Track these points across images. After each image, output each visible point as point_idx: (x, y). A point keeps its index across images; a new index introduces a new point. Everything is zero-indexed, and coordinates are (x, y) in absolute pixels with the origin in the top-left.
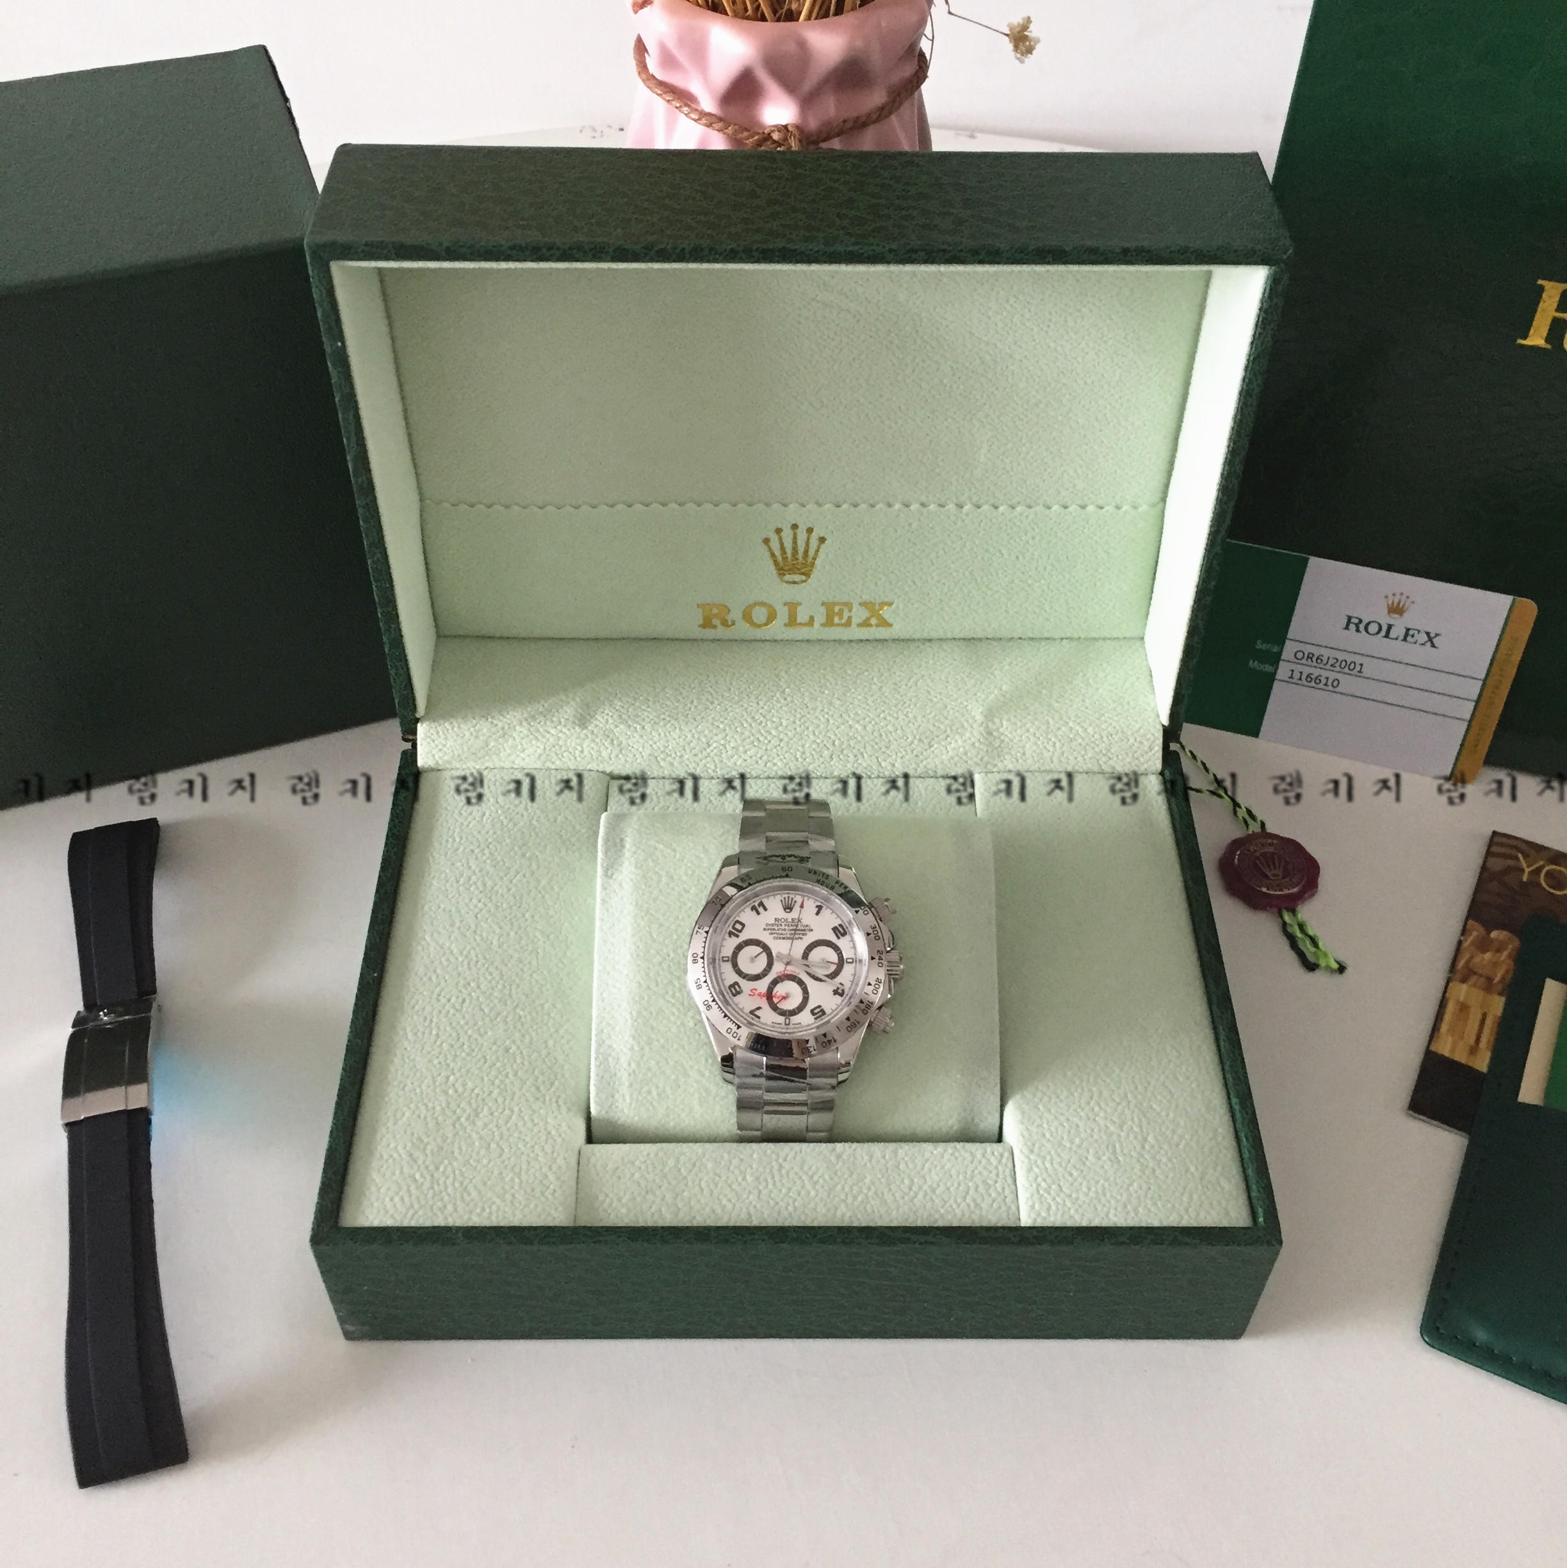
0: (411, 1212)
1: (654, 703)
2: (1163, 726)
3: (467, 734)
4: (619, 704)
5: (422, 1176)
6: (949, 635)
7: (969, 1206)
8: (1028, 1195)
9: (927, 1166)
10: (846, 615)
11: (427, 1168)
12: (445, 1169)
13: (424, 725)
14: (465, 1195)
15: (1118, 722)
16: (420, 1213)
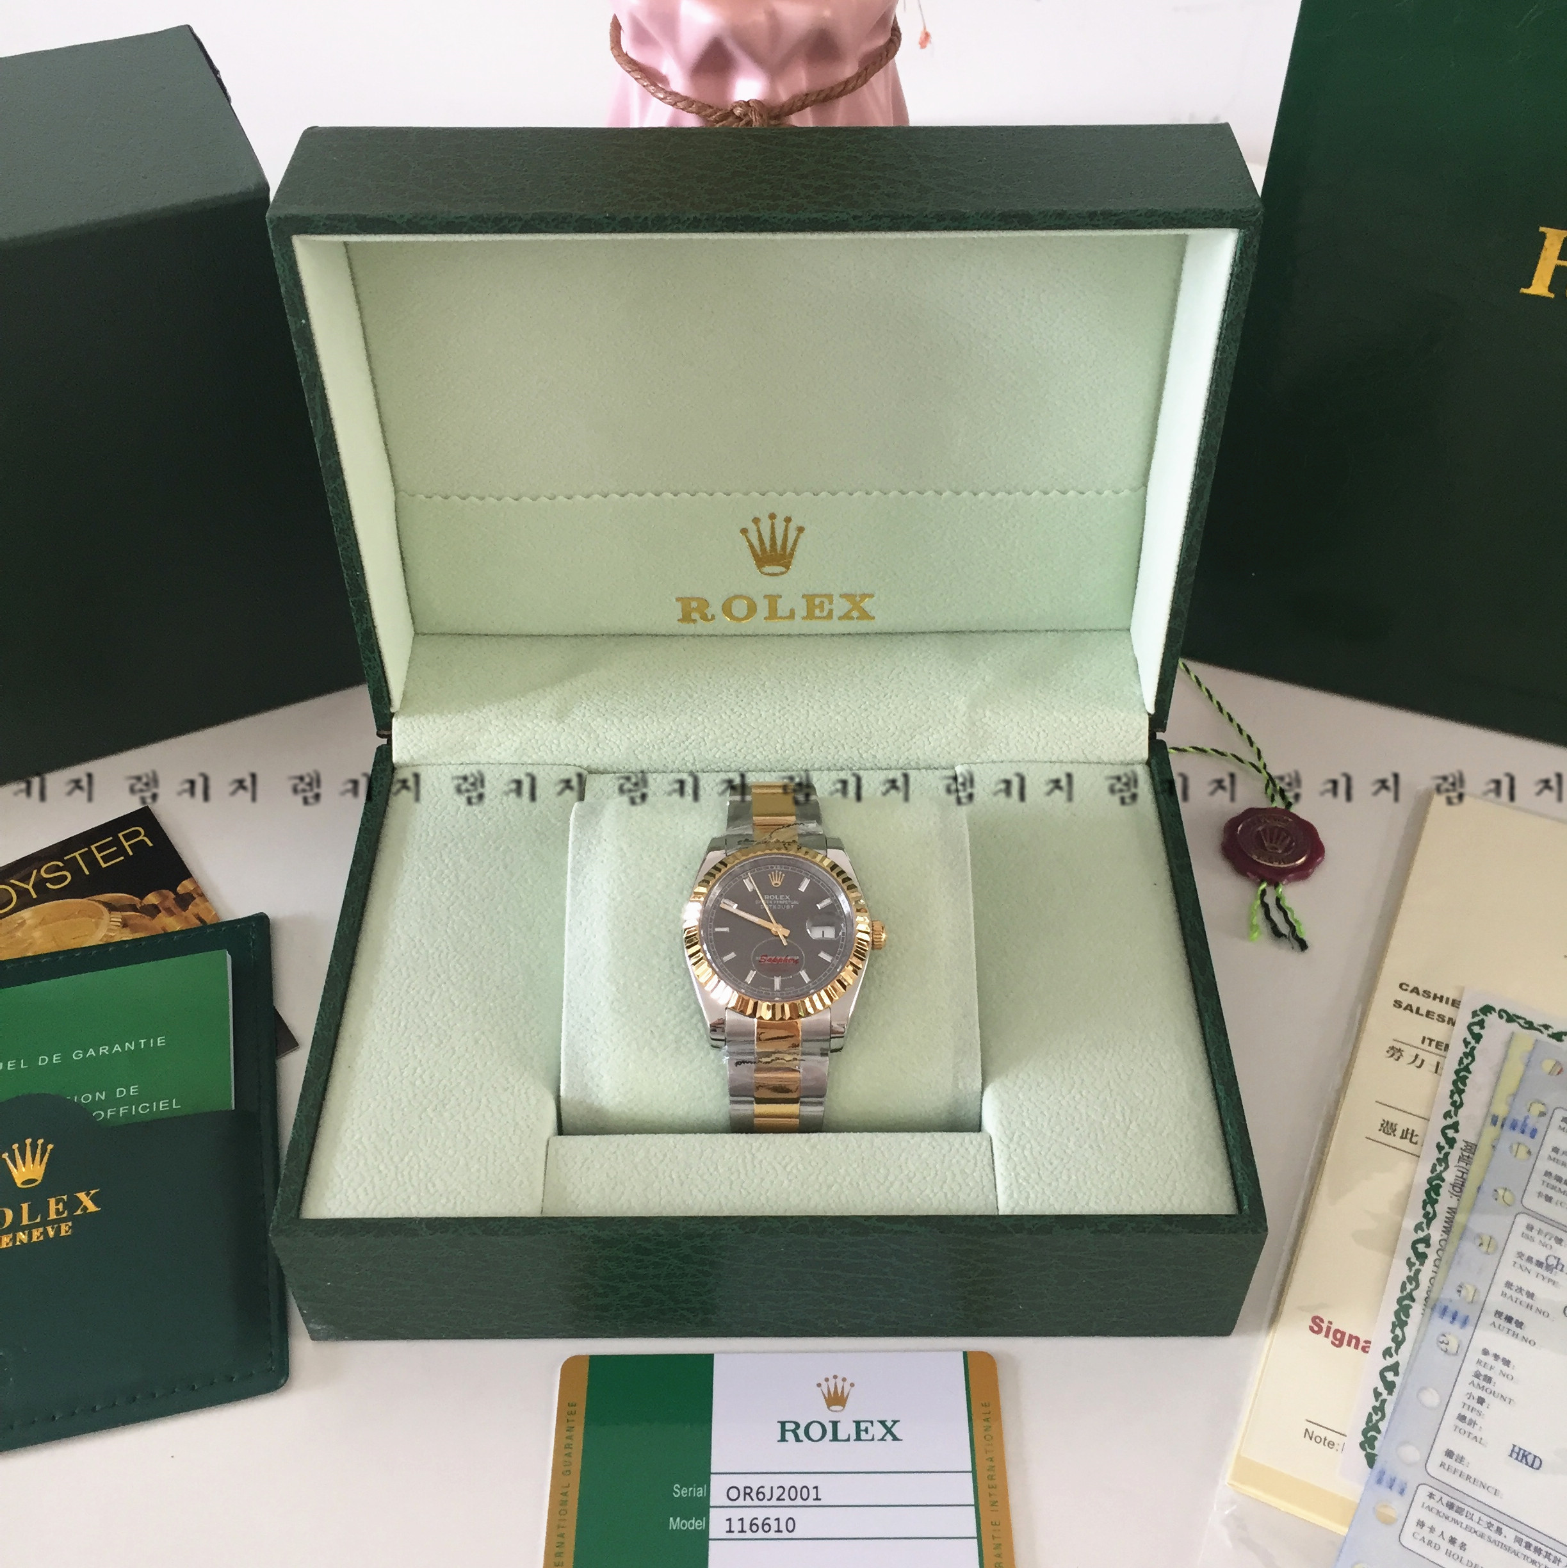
0: (374, 1201)
1: (633, 697)
2: (1149, 714)
3: (443, 728)
4: (598, 697)
5: (386, 1167)
6: (932, 628)
7: (946, 1194)
8: (1006, 1184)
9: (904, 1155)
10: (827, 607)
11: (391, 1158)
12: (410, 1160)
13: (399, 720)
14: (430, 1185)
15: (1102, 711)
16: (384, 1204)
